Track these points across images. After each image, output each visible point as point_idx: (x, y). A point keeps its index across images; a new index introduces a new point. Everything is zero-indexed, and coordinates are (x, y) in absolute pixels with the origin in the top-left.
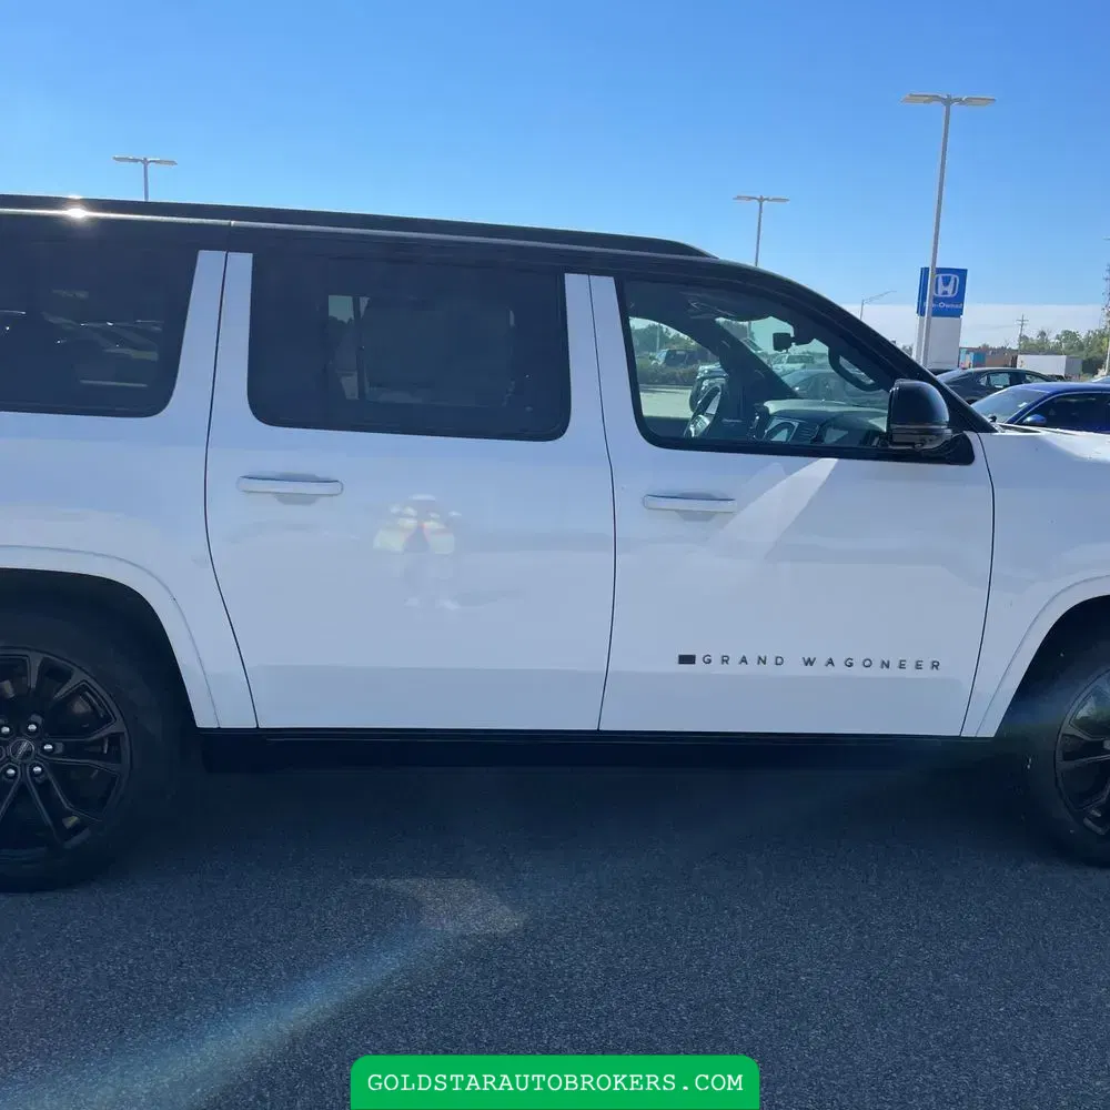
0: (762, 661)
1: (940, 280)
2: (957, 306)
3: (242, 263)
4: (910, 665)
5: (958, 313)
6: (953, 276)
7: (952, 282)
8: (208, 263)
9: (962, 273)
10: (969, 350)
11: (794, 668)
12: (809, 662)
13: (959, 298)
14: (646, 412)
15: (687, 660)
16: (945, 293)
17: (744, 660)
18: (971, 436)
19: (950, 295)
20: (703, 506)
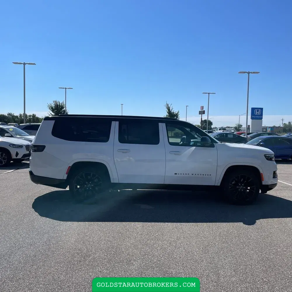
0: (186, 174)
1: (256, 111)
2: (260, 117)
3: (117, 123)
4: (207, 175)
5: (261, 119)
6: (260, 110)
7: (259, 112)
8: (113, 123)
9: (262, 109)
10: (269, 127)
11: (191, 175)
12: (193, 174)
13: (262, 115)
14: (170, 141)
15: (176, 174)
16: (258, 114)
17: (183, 174)
18: (214, 144)
19: (259, 114)
20: (177, 153)
